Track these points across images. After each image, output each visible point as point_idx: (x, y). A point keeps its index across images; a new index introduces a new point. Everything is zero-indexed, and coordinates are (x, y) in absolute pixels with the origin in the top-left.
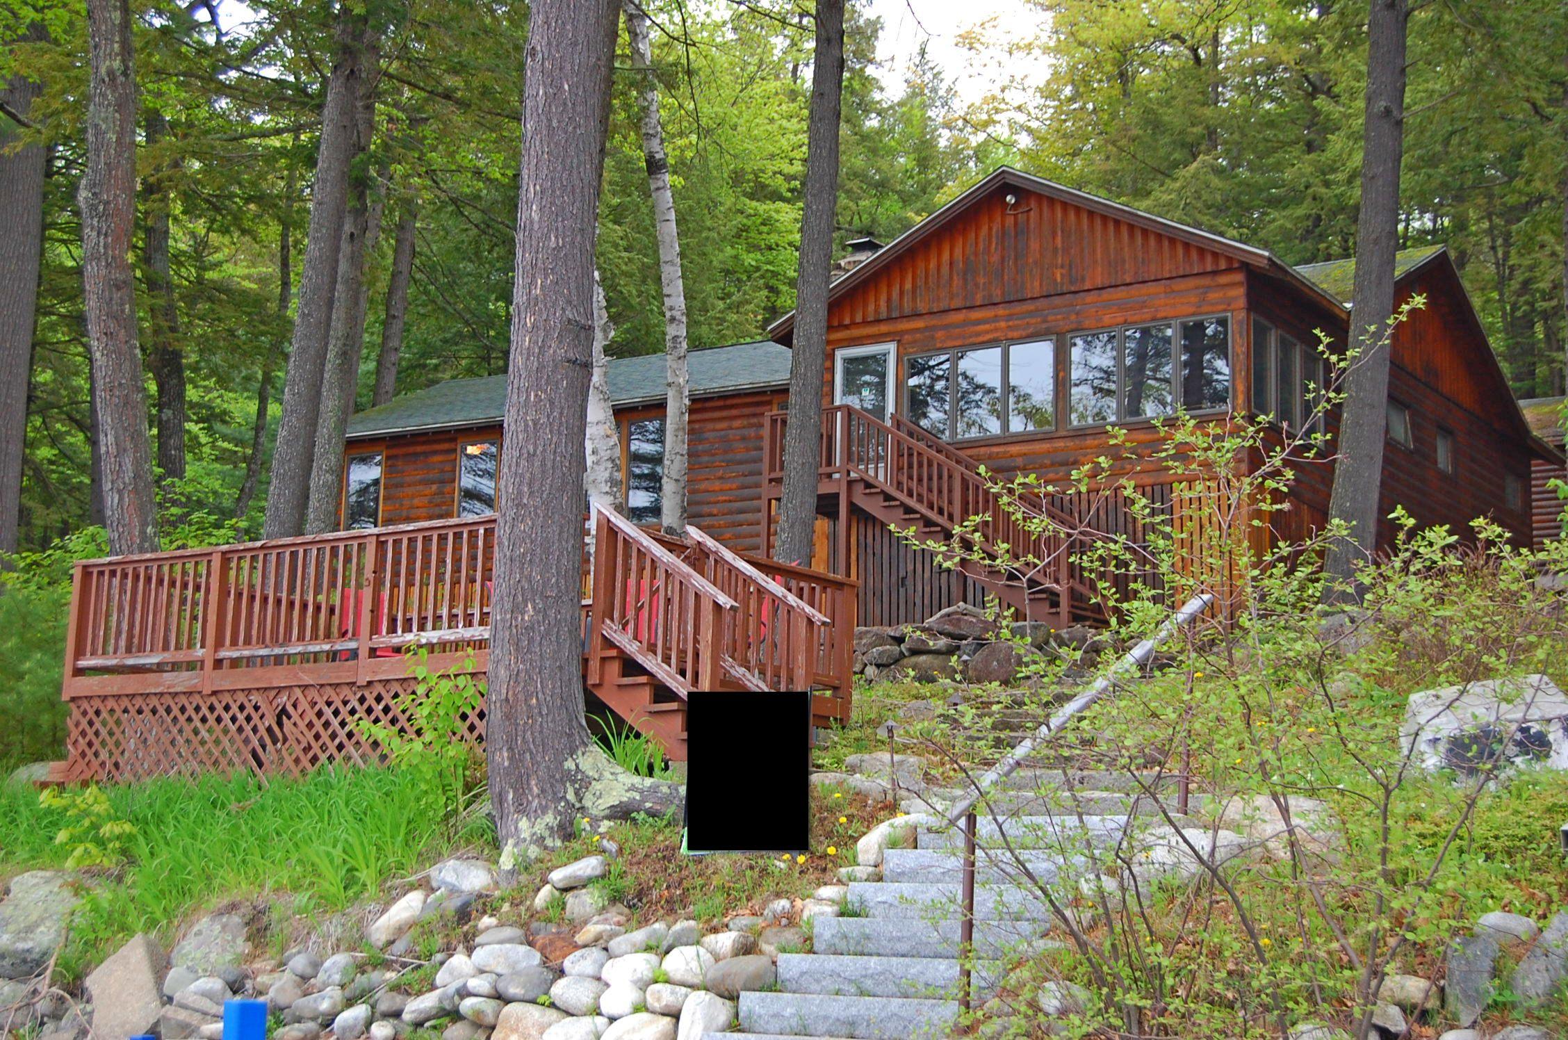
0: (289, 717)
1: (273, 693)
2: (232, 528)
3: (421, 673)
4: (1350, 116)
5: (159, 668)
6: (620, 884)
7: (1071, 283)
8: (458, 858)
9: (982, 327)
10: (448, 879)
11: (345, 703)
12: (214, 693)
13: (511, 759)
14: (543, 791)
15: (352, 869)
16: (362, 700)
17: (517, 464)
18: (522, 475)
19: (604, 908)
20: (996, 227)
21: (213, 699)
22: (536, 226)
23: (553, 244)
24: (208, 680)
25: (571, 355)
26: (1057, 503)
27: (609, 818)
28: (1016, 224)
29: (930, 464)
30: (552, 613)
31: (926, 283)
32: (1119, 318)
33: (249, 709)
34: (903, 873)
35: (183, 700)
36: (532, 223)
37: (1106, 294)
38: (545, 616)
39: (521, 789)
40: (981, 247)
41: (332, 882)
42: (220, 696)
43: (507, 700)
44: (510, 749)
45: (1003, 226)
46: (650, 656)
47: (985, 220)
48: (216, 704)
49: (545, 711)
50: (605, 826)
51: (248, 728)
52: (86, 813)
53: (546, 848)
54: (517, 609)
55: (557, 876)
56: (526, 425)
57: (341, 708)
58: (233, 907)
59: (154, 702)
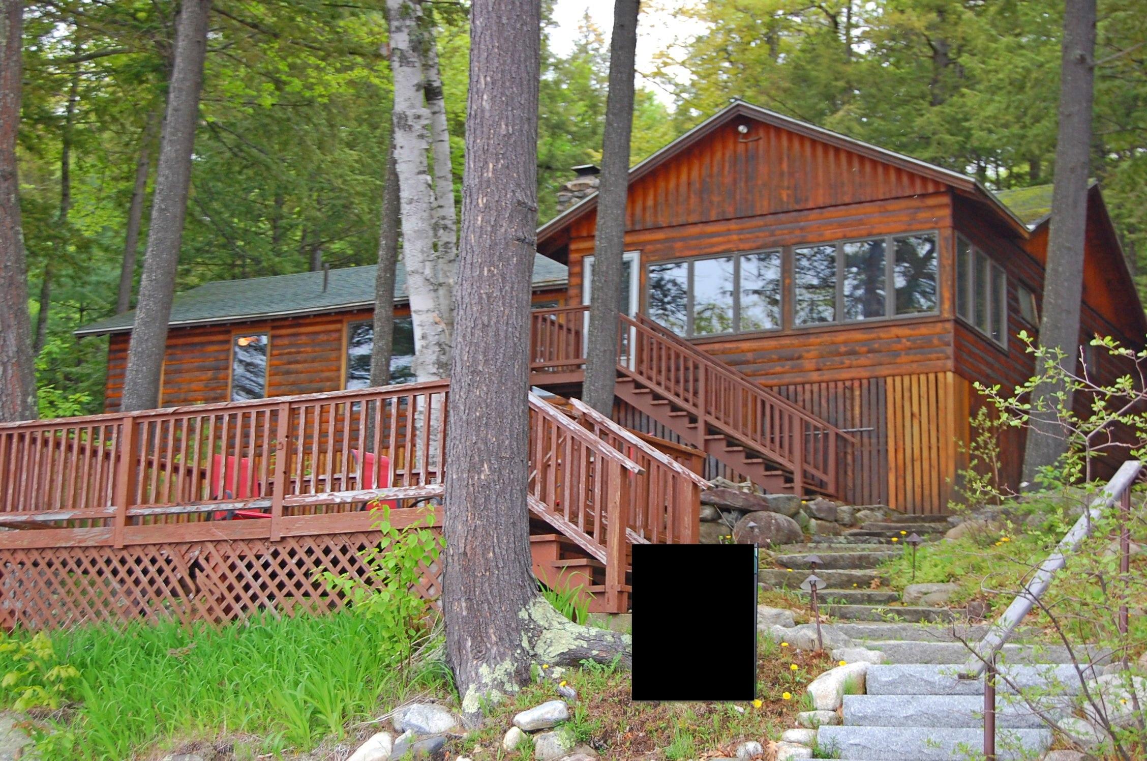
0: (202, 570)
1: (185, 548)
2: (76, 401)
3: (385, 527)
4: (990, 71)
5: (70, 523)
6: (585, 727)
7: (797, 203)
8: (420, 702)
9: (715, 240)
10: (413, 721)
11: (258, 557)
12: (126, 547)
13: (469, 609)
14: (501, 639)
15: (316, 711)
16: (275, 554)
17: (472, 334)
18: (477, 344)
19: (571, 749)
20: (729, 153)
21: (125, 553)
22: (487, 115)
23: (503, 132)
24: (120, 535)
25: (520, 234)
26: (784, 393)
27: (558, 664)
28: (747, 150)
29: (677, 356)
30: (506, 472)
31: (667, 200)
32: (839, 232)
33: (161, 562)
34: (865, 717)
35: (94, 554)
36: (483, 111)
37: (827, 213)
38: (500, 475)
39: (479, 638)
40: (715, 169)
41: (300, 725)
42: (131, 550)
43: (465, 554)
44: (469, 599)
45: (735, 152)
46: (557, 516)
47: (718, 147)
48: (127, 557)
49: (501, 564)
50: (558, 671)
51: (160, 581)
52: (29, 658)
53: (505, 692)
54: (474, 469)
55: (525, 718)
56: (481, 298)
57: (254, 562)
58: (194, 747)
59: (65, 555)
